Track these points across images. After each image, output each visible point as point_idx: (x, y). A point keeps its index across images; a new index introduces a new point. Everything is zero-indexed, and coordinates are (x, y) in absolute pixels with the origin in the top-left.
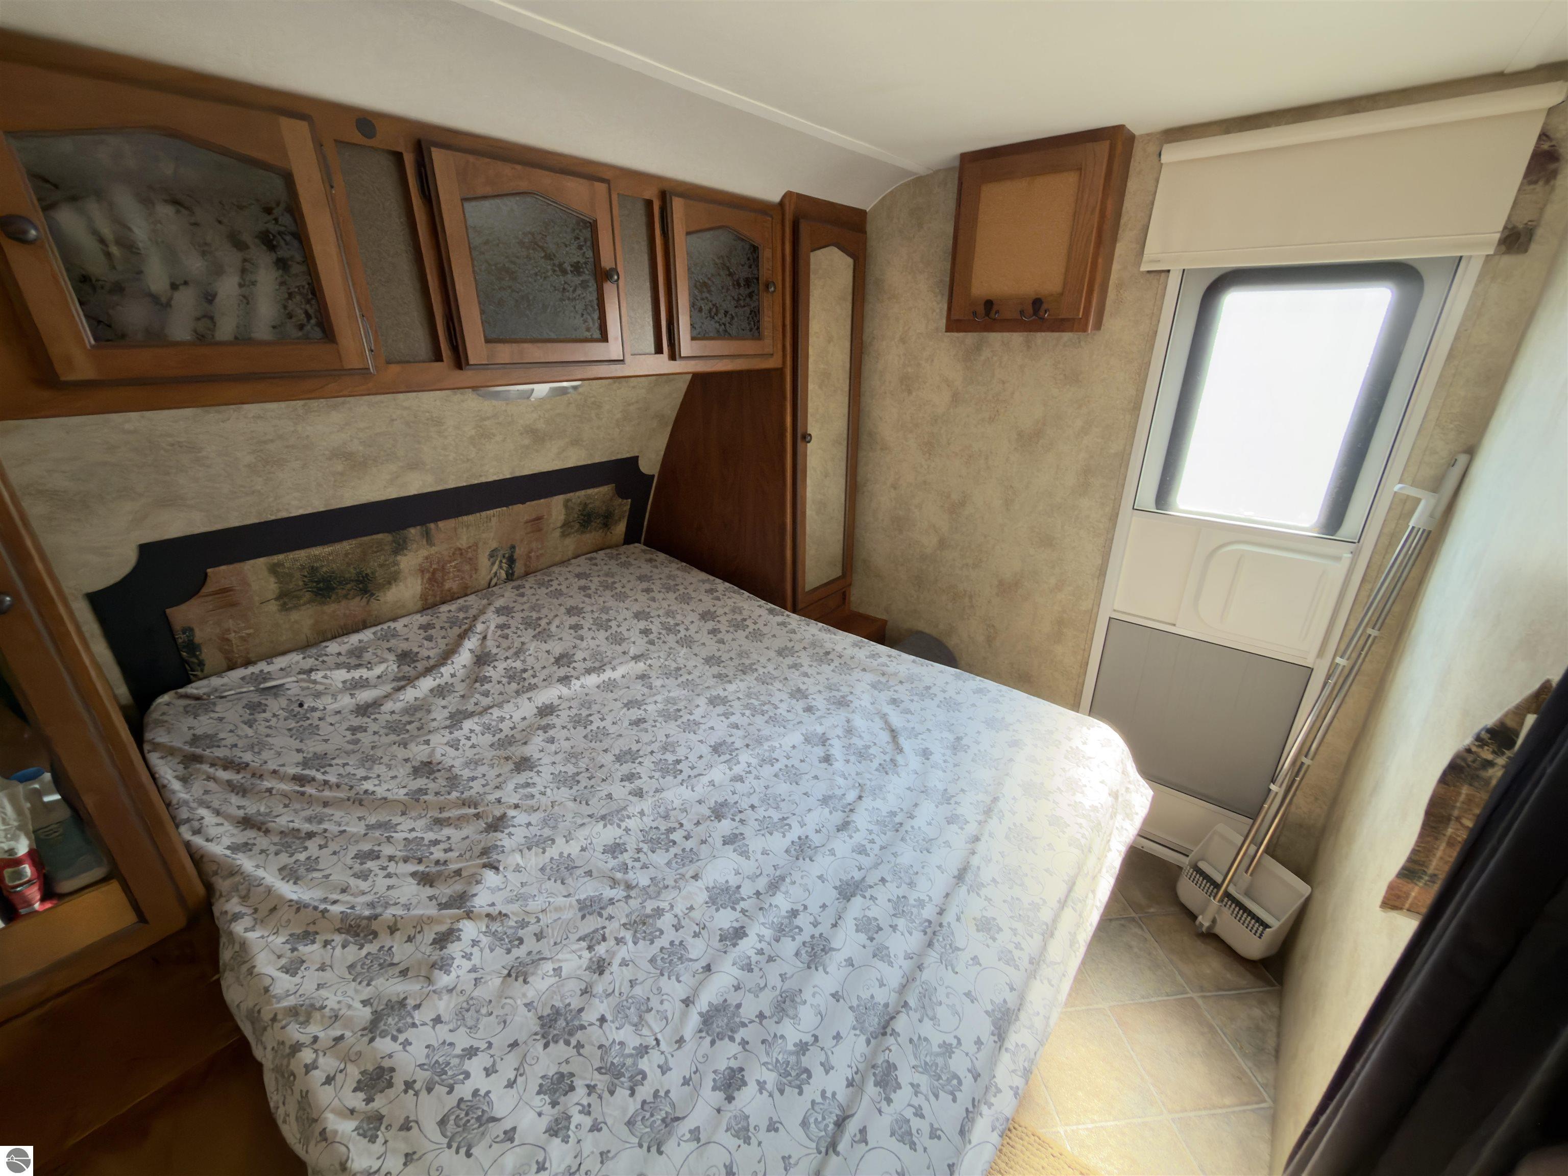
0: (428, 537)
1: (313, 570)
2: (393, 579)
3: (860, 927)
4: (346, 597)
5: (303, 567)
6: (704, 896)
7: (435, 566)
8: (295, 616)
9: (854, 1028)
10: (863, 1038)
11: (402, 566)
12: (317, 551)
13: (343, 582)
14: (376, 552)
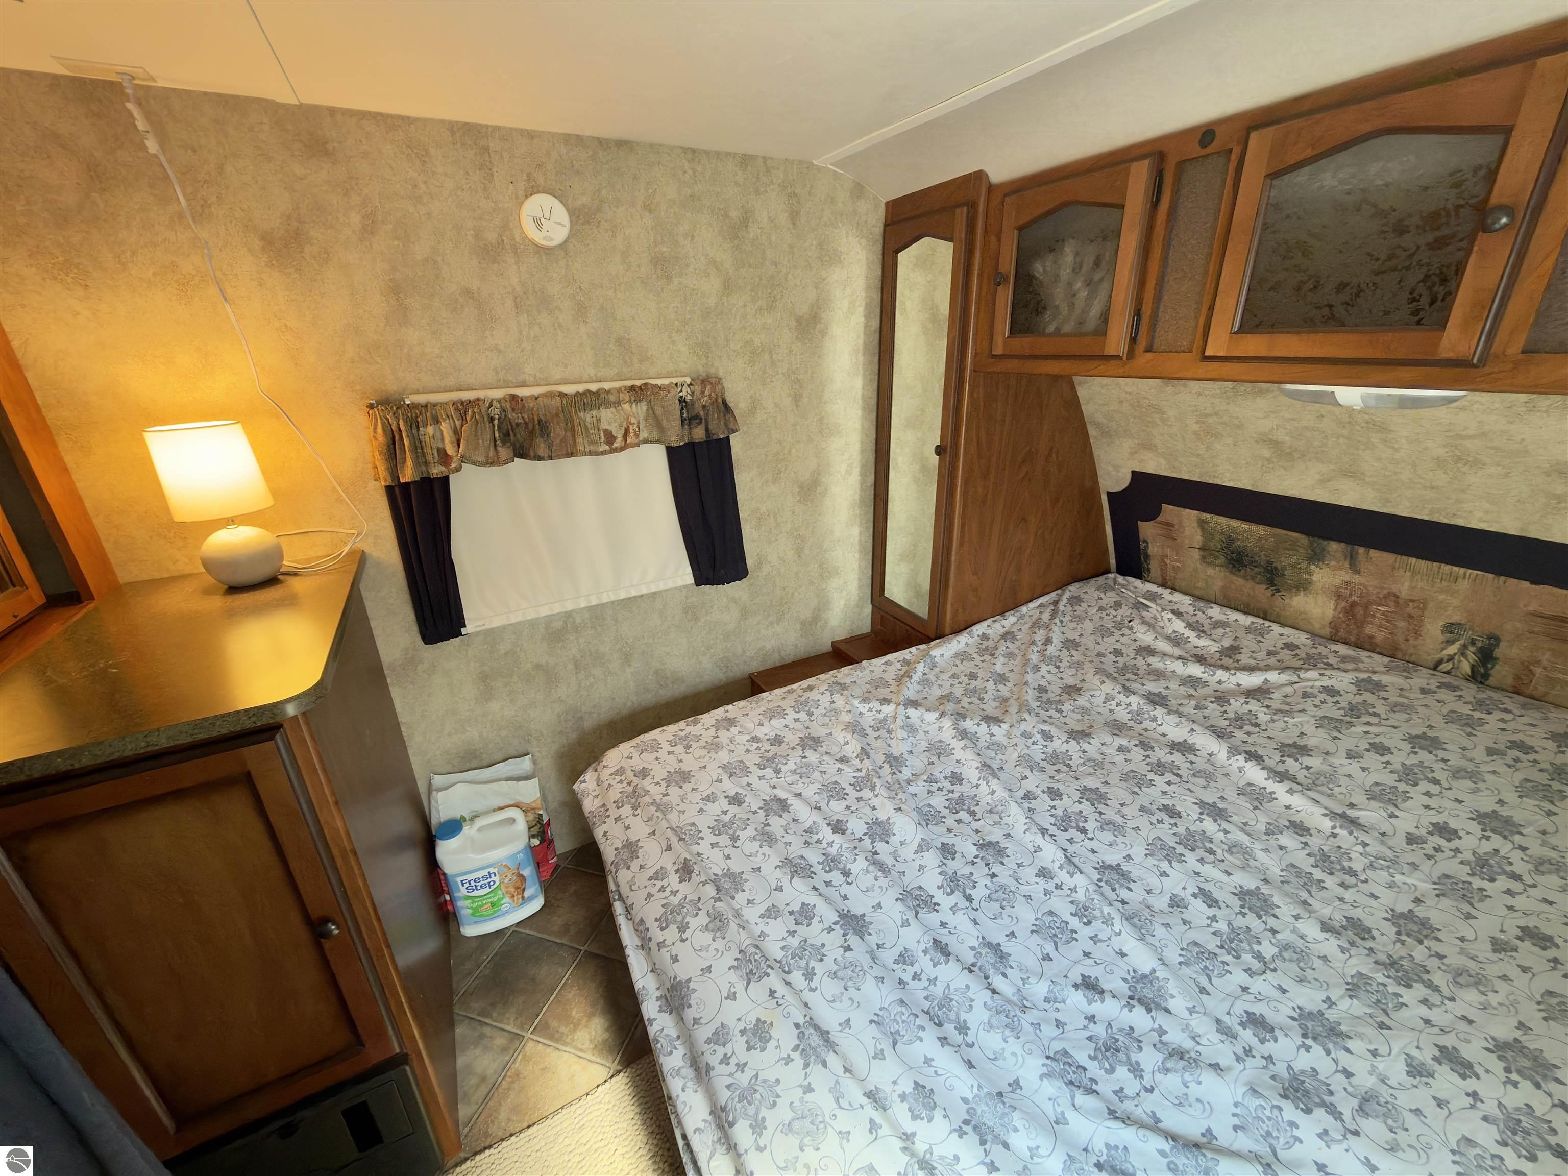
0: (1352, 560)
1: (1231, 540)
2: (1303, 586)
3: (805, 907)
4: (1253, 578)
5: (1222, 533)
6: (883, 817)
7: (1354, 598)
8: (1210, 571)
9: (728, 870)
10: (720, 873)
11: (1315, 578)
12: (1235, 523)
13: (1254, 563)
14: (1288, 550)
